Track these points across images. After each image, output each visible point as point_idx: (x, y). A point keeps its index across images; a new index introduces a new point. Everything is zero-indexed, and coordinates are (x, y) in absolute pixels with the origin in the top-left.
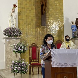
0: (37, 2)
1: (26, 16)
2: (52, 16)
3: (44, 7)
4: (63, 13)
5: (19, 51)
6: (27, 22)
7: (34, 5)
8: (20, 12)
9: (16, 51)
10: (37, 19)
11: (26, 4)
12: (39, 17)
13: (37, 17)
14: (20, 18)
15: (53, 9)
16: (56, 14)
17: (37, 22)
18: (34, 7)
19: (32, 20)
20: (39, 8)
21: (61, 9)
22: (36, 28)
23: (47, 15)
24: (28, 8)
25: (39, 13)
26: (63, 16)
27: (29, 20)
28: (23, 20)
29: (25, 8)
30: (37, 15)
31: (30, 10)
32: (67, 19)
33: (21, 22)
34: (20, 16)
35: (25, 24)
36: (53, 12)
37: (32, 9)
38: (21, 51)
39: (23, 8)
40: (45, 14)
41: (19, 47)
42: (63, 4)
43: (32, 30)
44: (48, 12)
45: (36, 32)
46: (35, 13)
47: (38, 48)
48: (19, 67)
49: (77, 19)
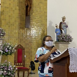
0: (22, 2)
1: (9, 16)
2: (35, 18)
3: (29, 8)
4: (47, 16)
5: (6, 52)
6: (9, 22)
7: (18, 6)
8: (3, 11)
9: (2, 52)
10: (21, 20)
12: (23, 18)
15: (37, 11)
16: (40, 17)
17: (21, 24)
18: (18, 8)
19: (15, 21)
20: (23, 9)
22: (19, 30)
23: (31, 17)
25: (23, 14)
27: (12, 21)
28: (5, 20)
29: (8, 8)
30: (21, 16)
31: (14, 11)
32: (51, 23)
34: (2, 16)
35: (7, 24)
37: (16, 9)
38: (8, 52)
39: (6, 7)
40: (29, 15)
41: (5, 48)
42: (47, 7)
43: (15, 31)
44: (32, 14)
45: (19, 34)
46: (19, 13)
47: (24, 50)
48: (5, 72)
49: (61, 23)
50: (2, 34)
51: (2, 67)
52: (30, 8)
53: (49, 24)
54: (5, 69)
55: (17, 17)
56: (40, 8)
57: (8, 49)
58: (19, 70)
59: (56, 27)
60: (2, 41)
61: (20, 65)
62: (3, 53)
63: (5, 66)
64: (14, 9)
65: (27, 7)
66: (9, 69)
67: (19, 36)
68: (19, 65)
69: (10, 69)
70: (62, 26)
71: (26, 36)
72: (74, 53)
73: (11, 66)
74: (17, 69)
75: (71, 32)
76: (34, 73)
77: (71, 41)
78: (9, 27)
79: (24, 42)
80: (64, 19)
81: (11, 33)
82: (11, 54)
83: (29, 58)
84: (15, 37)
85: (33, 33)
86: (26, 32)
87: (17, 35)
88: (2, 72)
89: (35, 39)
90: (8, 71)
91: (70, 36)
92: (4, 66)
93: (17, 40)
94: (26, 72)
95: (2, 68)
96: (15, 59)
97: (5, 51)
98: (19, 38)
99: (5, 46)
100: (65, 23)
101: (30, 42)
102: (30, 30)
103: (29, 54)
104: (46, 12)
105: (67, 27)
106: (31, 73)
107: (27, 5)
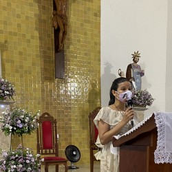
1: (20, 53)
2: (76, 57)
3: (61, 34)
4: (99, 52)
5: (18, 128)
6: (21, 67)
7: (36, 29)
8: (6, 42)
9: (11, 128)
10: (45, 62)
11: (19, 26)
12: (49, 57)
13: (45, 57)
14: (4, 57)
15: (79, 41)
16: (86, 54)
17: (45, 70)
18: (37, 34)
19: (34, 64)
20: (49, 36)
21: (96, 43)
22: (43, 83)
23: (67, 54)
24: (24, 36)
25: (49, 48)
26: (99, 60)
27: (27, 64)
28: (13, 62)
29: (15, 34)
30: (45, 52)
31: (29, 41)
32: (108, 67)
33: (8, 66)
34: (5, 53)
35: (17, 71)
36: (78, 49)
37: (33, 37)
38: (22, 128)
39: (11, 33)
40: (63, 51)
41: (17, 120)
42: (99, 32)
43: (35, 86)
44: (68, 47)
45: (43, 91)
46: (41, 47)
47: (56, 123)
48: (21, 166)
49: (130, 67)
50: (8, 93)
51: (14, 158)
52: (65, 33)
53: (105, 69)
54: (20, 161)
55: (37, 56)
56: (85, 34)
57: (23, 122)
58: (48, 162)
59: (120, 75)
60: (8, 106)
61: (50, 153)
62: (13, 129)
63: (19, 155)
64: (28, 36)
65: (57, 31)
66: (28, 161)
67: (43, 95)
68: (46, 154)
69: (30, 160)
70: (132, 73)
71: (59, 96)
72: (166, 123)
73: (31, 155)
74: (43, 160)
75: (150, 85)
76: (77, 168)
77: (149, 104)
78: (21, 76)
79: (55, 108)
80: (136, 57)
81: (27, 90)
82: (29, 132)
83: (66, 140)
84: (35, 99)
85: (72, 89)
86: (58, 87)
87: (39, 94)
88: (15, 166)
89: (76, 100)
90: (25, 165)
91: (147, 93)
92: (17, 156)
93: (39, 103)
94: (61, 166)
95: (15, 160)
96: (38, 142)
97: (16, 127)
98: (43, 100)
99: (15, 116)
100: (138, 67)
101: (66, 108)
102: (66, 83)
103: (66, 131)
104: (98, 44)
105: (142, 74)
106: (70, 168)
107: (56, 27)
